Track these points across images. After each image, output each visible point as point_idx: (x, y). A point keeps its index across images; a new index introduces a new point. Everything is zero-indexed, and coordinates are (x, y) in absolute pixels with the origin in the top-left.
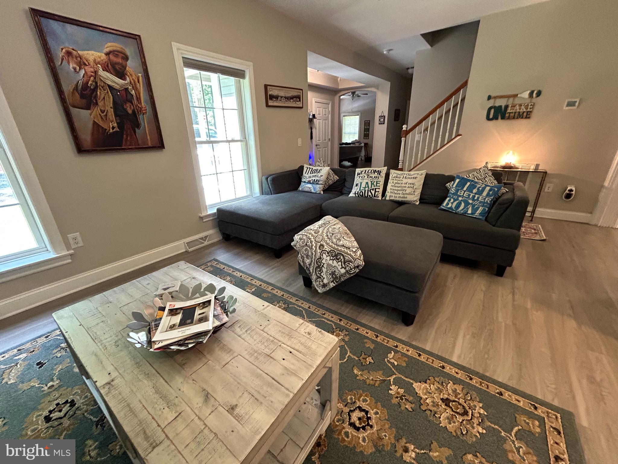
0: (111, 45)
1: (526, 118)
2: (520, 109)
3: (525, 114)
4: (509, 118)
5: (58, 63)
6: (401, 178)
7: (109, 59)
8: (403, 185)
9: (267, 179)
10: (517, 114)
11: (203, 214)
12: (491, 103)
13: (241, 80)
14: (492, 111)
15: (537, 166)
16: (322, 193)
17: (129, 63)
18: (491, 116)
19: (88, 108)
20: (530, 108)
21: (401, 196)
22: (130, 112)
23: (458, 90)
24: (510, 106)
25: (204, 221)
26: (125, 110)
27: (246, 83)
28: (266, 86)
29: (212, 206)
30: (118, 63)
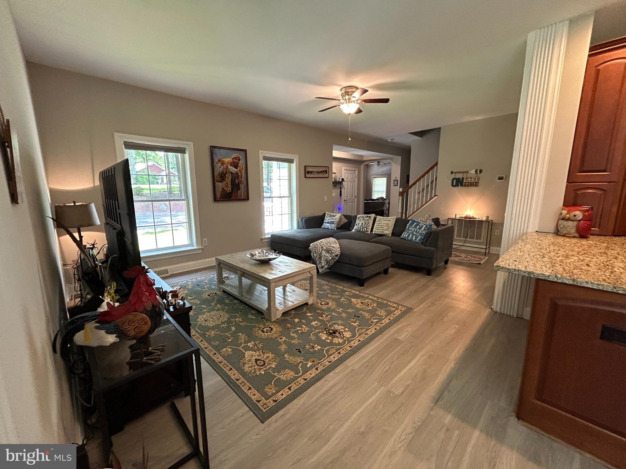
0: (235, 155)
1: (475, 186)
2: (471, 180)
3: (474, 183)
4: (465, 186)
5: (215, 164)
6: (382, 221)
7: (233, 161)
8: (383, 225)
9: (302, 220)
10: (470, 183)
11: (263, 237)
12: (453, 176)
13: (291, 164)
14: (455, 181)
15: (488, 217)
16: (336, 229)
17: (240, 162)
18: (454, 184)
19: (221, 182)
20: (477, 180)
21: (381, 231)
22: (237, 183)
23: (432, 168)
24: (465, 178)
25: (263, 241)
26: (235, 182)
27: (294, 166)
28: (305, 167)
29: (268, 234)
30: (236, 162)
